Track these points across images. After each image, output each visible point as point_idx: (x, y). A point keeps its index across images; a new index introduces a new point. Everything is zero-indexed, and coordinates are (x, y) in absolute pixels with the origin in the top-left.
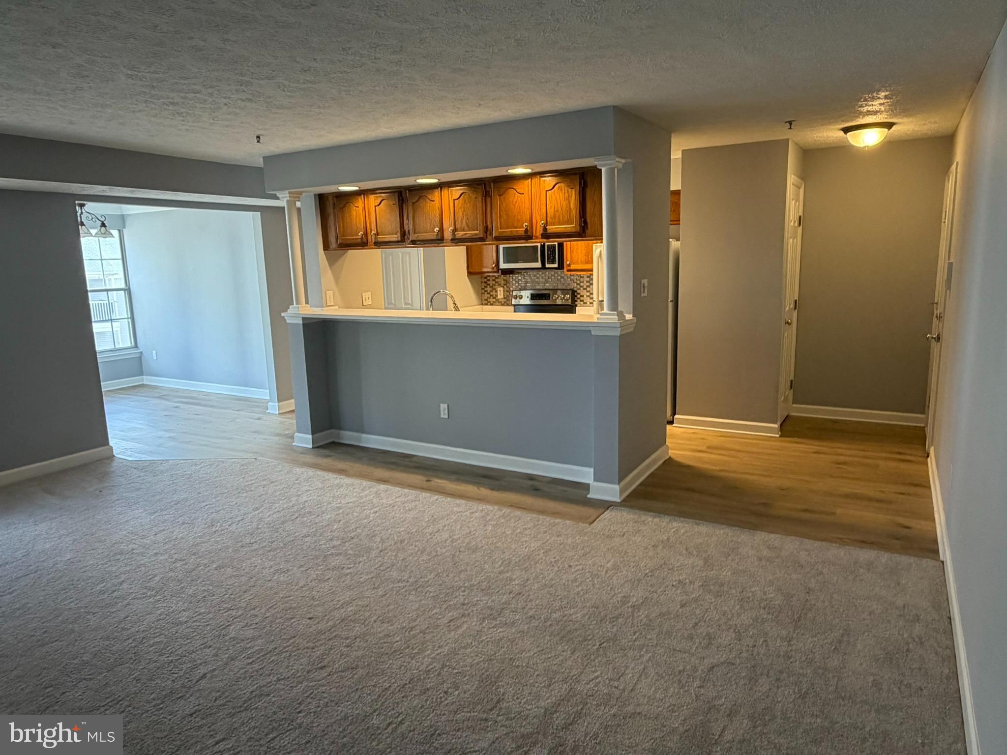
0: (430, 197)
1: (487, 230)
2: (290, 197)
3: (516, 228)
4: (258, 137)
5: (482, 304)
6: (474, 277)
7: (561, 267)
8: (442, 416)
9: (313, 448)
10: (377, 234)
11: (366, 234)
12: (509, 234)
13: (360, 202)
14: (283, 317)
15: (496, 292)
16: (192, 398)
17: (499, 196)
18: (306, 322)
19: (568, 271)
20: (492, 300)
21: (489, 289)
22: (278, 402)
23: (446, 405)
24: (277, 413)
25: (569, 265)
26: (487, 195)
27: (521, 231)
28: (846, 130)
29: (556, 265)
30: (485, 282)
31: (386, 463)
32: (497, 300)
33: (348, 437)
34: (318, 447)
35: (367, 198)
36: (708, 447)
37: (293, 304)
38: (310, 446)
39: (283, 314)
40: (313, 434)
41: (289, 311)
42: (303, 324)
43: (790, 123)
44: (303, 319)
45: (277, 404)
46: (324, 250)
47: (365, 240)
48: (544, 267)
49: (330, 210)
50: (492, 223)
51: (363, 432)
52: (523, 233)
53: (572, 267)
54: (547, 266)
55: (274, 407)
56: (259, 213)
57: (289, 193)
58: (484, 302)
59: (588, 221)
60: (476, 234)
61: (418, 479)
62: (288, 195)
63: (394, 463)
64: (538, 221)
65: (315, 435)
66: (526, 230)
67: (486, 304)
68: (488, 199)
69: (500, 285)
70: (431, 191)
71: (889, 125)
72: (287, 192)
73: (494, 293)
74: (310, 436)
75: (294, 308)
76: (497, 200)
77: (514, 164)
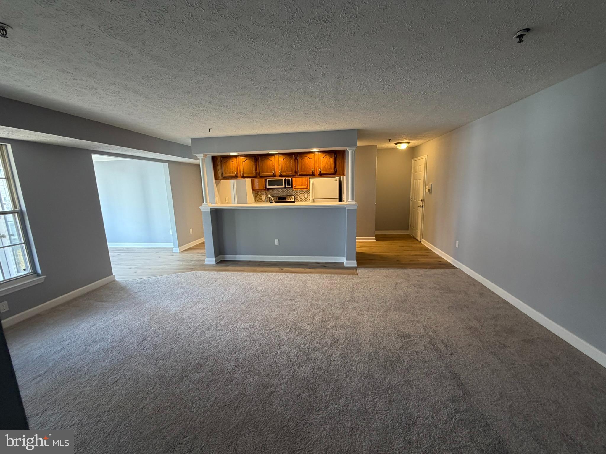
0: (270, 159)
1: (296, 172)
2: (204, 157)
3: (308, 171)
4: (210, 130)
5: (256, 202)
6: (254, 191)
7: (292, 187)
8: (276, 244)
9: (216, 263)
10: (243, 173)
11: (237, 173)
12: (305, 174)
13: (235, 160)
14: (200, 209)
15: (262, 197)
16: (122, 250)
17: (301, 159)
18: (212, 210)
19: (294, 189)
20: (260, 200)
21: (258, 196)
22: (179, 247)
23: (278, 240)
24: (179, 252)
25: (295, 187)
26: (296, 159)
27: (310, 173)
28: (396, 144)
29: (290, 187)
30: (257, 194)
31: (256, 265)
32: (262, 201)
33: (229, 257)
34: (217, 263)
35: (238, 158)
36: (360, 246)
37: (204, 203)
38: (215, 263)
39: (199, 207)
40: (215, 257)
41: (202, 206)
42: (211, 211)
43: (389, 140)
44: (211, 209)
45: (178, 248)
46: (215, 180)
47: (237, 176)
48: (285, 187)
49: (219, 163)
50: (298, 169)
51: (236, 254)
52: (311, 173)
53: (296, 187)
54: (287, 187)
55: (177, 250)
56: (167, 164)
57: (204, 155)
58: (257, 201)
59: (337, 169)
60: (291, 174)
61: (277, 269)
62: (203, 156)
63: (259, 265)
64: (317, 169)
65: (217, 258)
66: (313, 172)
67: (257, 202)
68: (296, 161)
69: (263, 195)
70: (270, 156)
71: (408, 143)
72: (203, 154)
73: (261, 198)
74: (214, 259)
75: (204, 204)
76: (300, 161)
77: (313, 148)
